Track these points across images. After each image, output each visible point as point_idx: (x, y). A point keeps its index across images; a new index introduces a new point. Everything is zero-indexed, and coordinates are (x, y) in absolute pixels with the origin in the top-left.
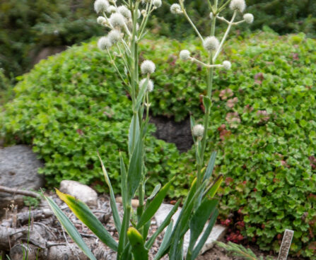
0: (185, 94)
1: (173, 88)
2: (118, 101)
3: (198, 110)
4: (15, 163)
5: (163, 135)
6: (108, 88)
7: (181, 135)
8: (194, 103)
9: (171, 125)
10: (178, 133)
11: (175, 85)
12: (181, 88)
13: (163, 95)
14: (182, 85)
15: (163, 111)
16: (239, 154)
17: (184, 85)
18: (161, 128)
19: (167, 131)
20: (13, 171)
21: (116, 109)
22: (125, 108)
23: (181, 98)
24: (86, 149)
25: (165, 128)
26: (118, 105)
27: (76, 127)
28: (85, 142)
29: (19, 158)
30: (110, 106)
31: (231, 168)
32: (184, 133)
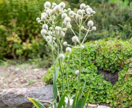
0: (114, 61)
1: (110, 59)
2: (89, 66)
3: (120, 68)
4: (47, 91)
5: (107, 79)
6: (86, 60)
7: (114, 78)
8: (118, 65)
9: (110, 75)
10: (113, 77)
11: (111, 58)
12: (113, 59)
13: (106, 63)
14: (113, 58)
15: (107, 69)
16: (131, 85)
17: (114, 58)
18: (106, 76)
19: (109, 77)
20: (45, 94)
21: (88, 69)
22: (92, 68)
23: (113, 63)
24: (73, 85)
25: (108, 76)
26: (89, 67)
27: (70, 76)
28: (73, 82)
29: (49, 89)
30: (85, 68)
31: (127, 90)
32: (115, 78)
